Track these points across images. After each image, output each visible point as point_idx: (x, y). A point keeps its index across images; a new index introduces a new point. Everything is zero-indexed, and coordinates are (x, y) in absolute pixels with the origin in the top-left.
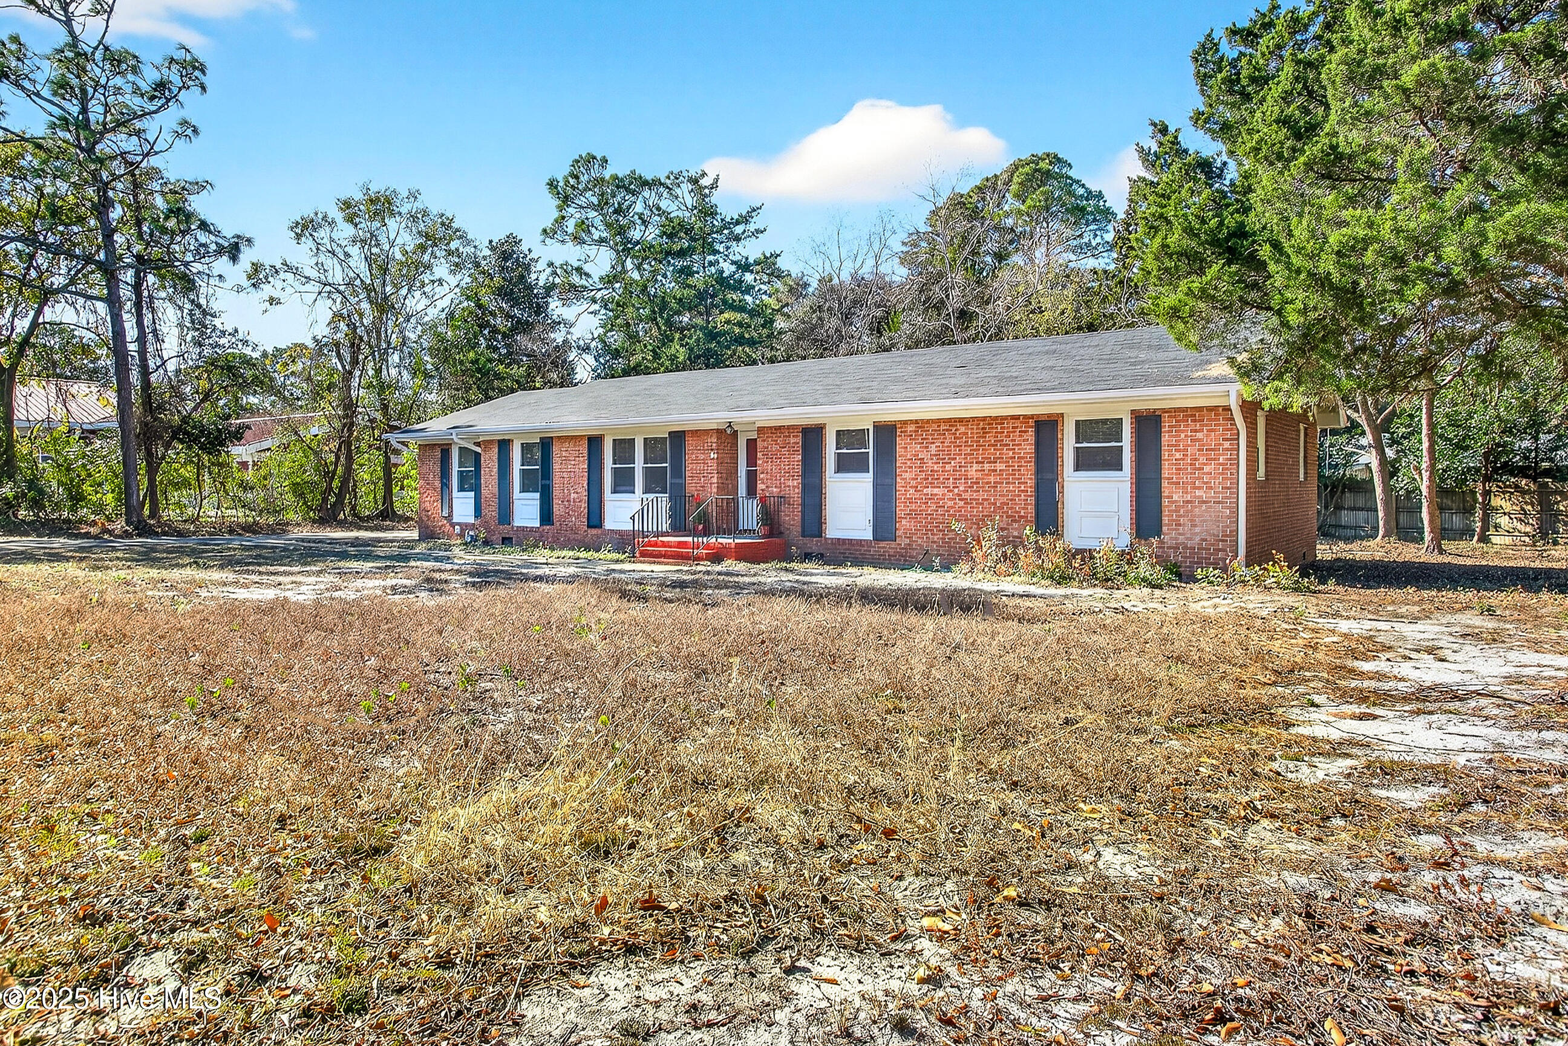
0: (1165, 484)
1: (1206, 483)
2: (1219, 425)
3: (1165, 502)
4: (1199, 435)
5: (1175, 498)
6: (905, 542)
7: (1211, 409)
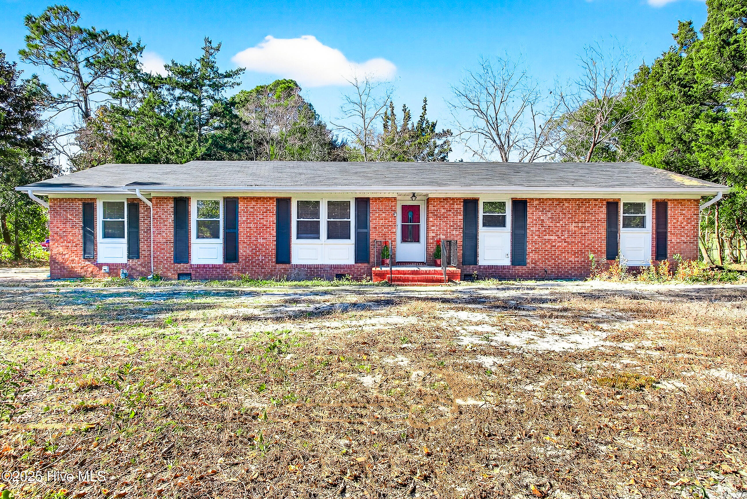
0: (669, 234)
1: (686, 234)
2: (692, 208)
3: (669, 243)
4: (684, 212)
5: (673, 241)
6: (531, 266)
7: (689, 200)
